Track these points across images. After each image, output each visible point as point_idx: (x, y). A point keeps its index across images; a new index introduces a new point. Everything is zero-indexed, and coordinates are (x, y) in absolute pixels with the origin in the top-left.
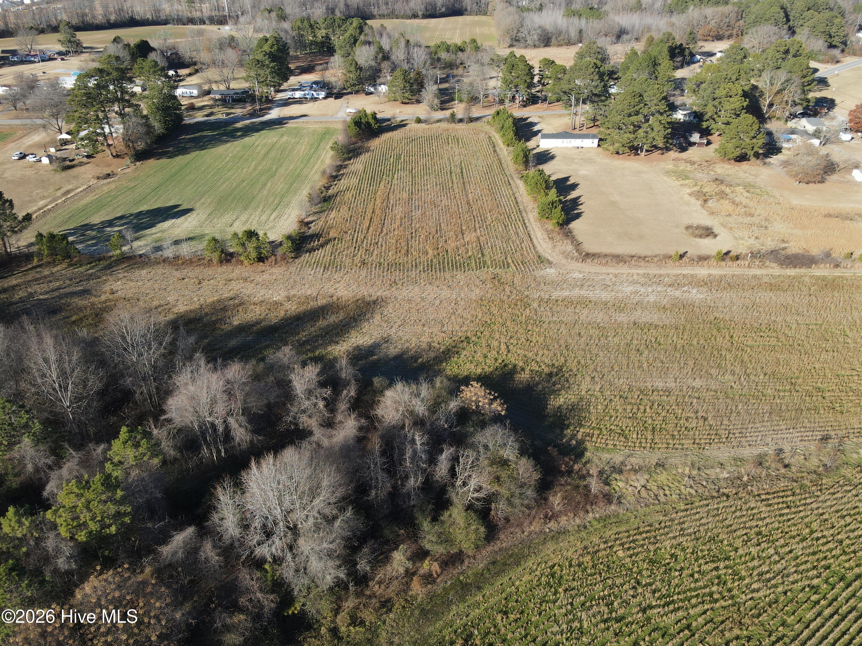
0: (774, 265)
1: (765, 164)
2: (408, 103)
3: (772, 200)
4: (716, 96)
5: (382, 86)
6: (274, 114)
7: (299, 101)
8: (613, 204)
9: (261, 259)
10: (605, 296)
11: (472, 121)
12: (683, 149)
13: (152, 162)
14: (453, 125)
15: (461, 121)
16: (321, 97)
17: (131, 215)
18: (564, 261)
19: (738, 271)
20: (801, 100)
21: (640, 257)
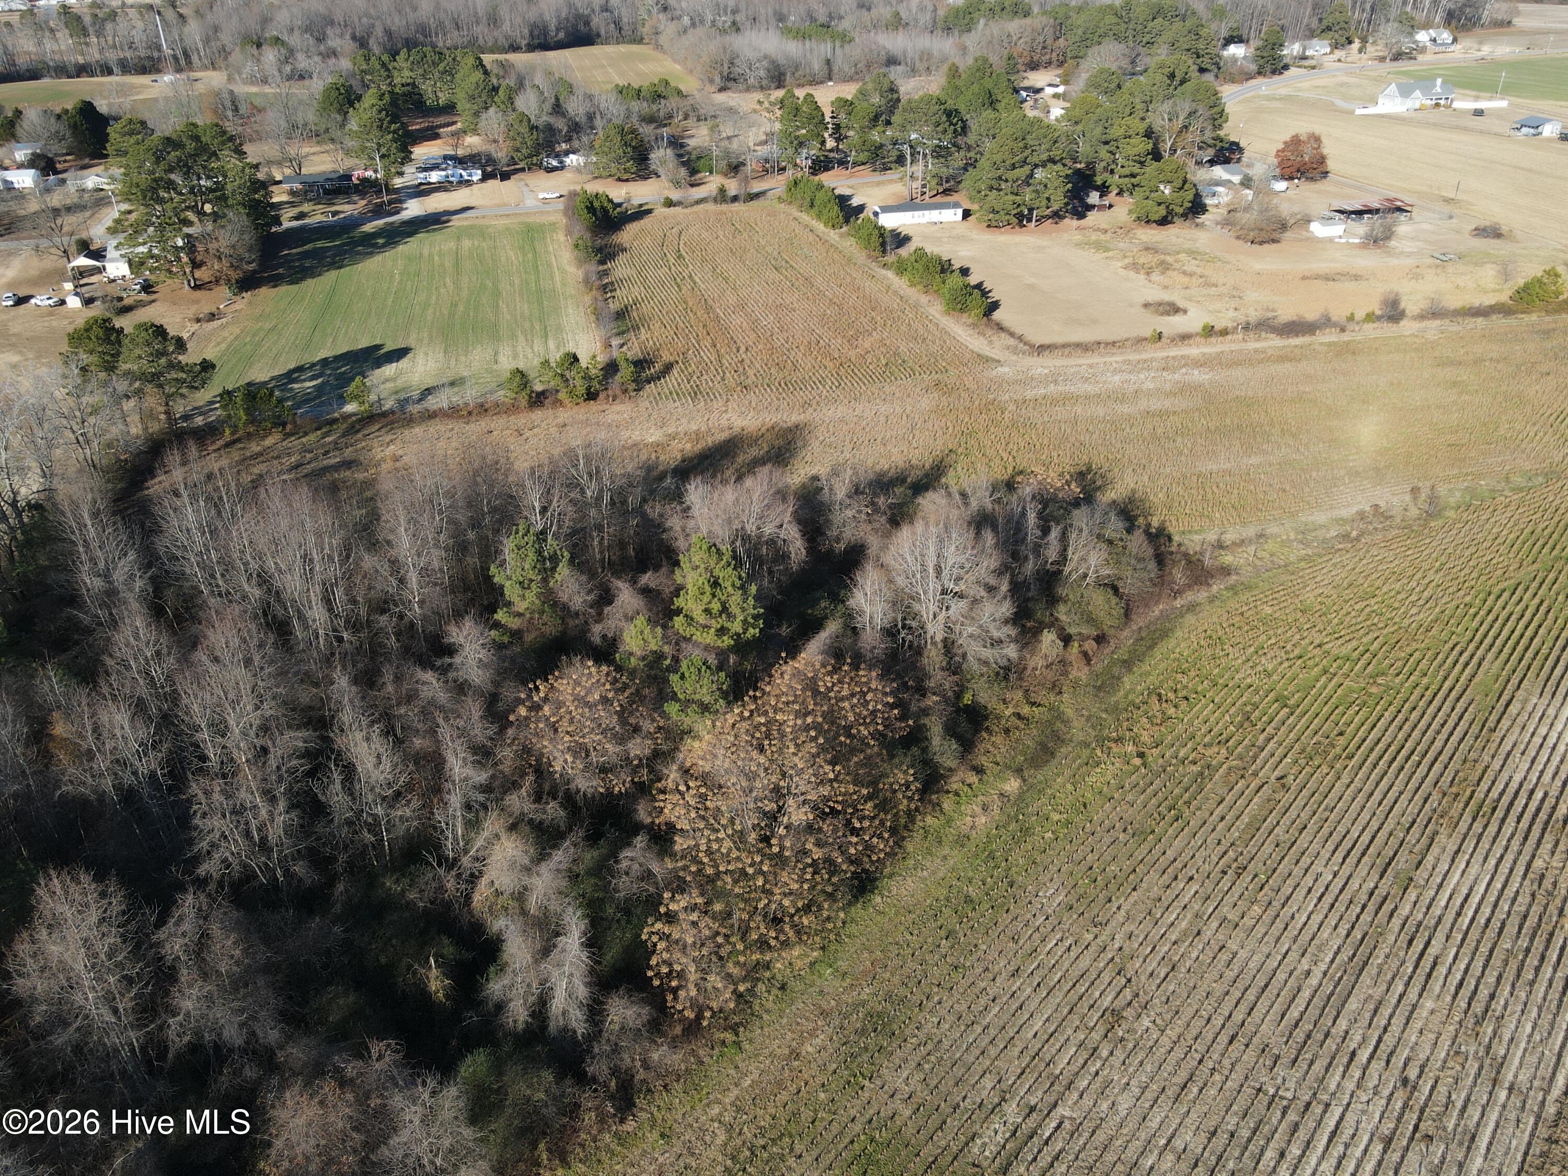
0: (1273, 336)
1: (1197, 225)
2: (627, 180)
3: (1229, 266)
4: (1109, 137)
5: (571, 156)
6: (413, 208)
7: (443, 187)
8: (1032, 287)
9: (591, 396)
10: (1090, 388)
11: (752, 199)
12: (1081, 216)
13: (265, 292)
14: (724, 207)
15: (735, 199)
16: (475, 178)
17: (313, 365)
18: (1014, 358)
19: (1234, 347)
20: (1213, 139)
21: (1107, 344)
